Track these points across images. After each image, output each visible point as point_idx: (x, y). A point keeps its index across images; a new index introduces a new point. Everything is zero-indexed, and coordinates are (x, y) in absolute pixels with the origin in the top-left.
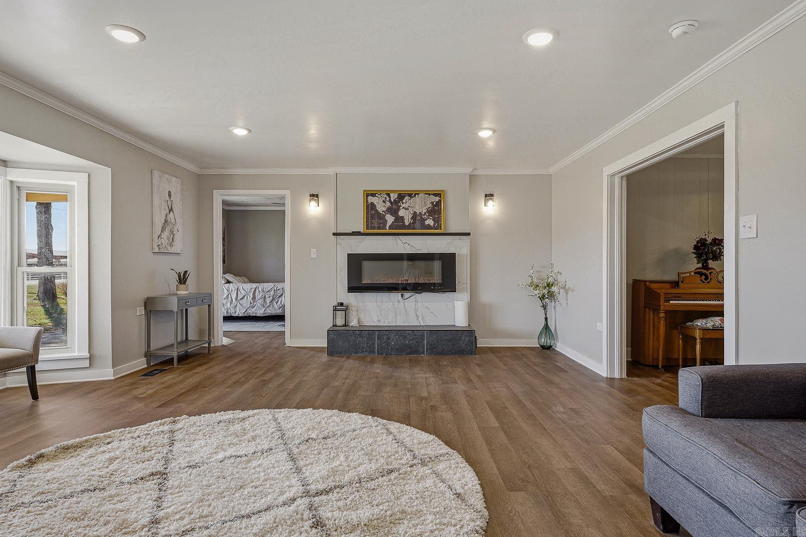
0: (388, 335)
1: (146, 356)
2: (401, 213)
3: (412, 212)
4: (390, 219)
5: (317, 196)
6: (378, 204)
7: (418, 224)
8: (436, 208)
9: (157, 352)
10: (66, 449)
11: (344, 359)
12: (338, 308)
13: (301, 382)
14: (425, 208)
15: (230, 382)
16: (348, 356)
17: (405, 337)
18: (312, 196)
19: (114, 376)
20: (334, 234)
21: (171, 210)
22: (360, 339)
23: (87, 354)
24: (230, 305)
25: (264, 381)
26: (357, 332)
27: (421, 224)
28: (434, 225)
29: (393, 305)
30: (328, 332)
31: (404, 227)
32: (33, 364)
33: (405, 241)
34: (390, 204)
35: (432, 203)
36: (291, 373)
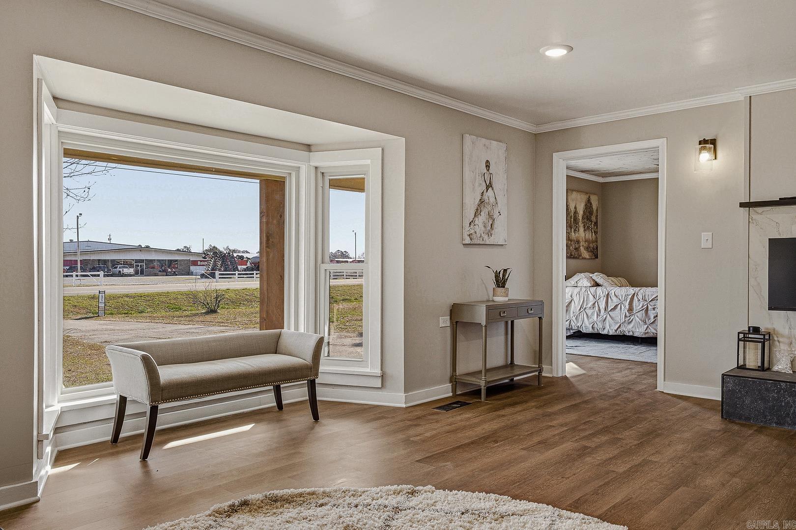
1: (451, 381)
5: (713, 142)
9: (463, 378)
10: (274, 500)
11: (751, 432)
12: (750, 336)
13: (645, 463)
15: (536, 439)
16: (762, 427)
18: (703, 142)
19: (406, 403)
20: (742, 205)
21: (489, 186)
22: (789, 399)
23: (378, 371)
24: (597, 317)
25: (586, 448)
26: (787, 383)
30: (723, 379)
32: (312, 378)
36: (636, 442)
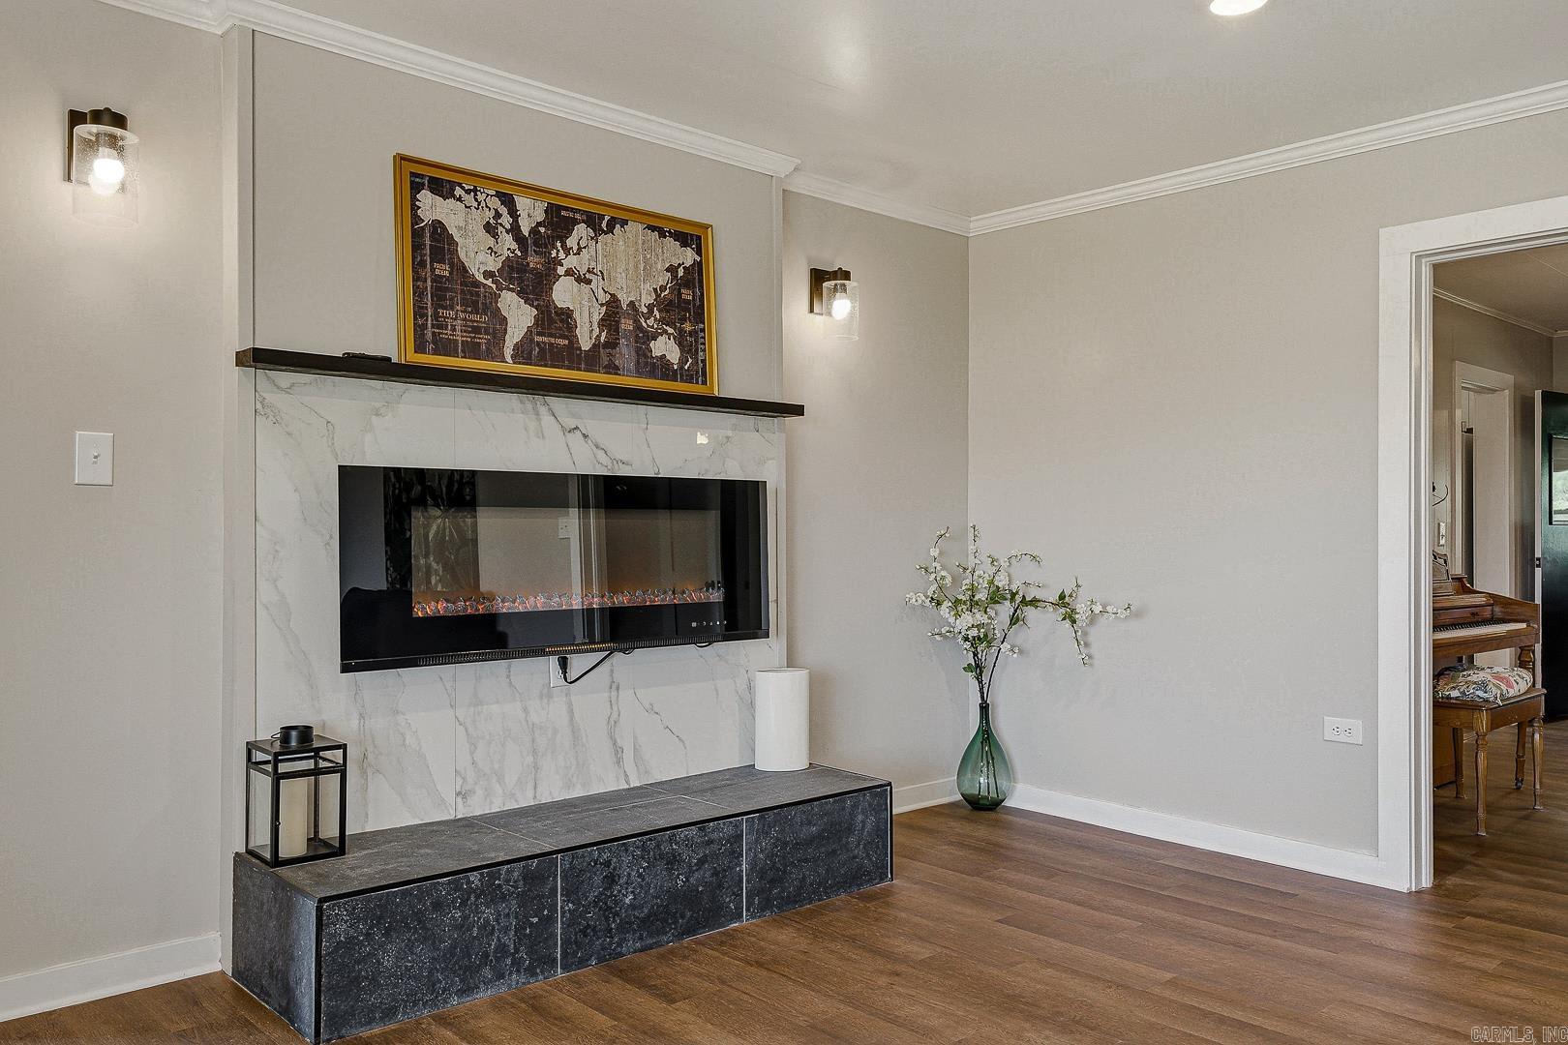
0: (607, 864)
2: (564, 293)
3: (604, 298)
4: (518, 316)
6: (465, 236)
7: (625, 353)
8: (687, 295)
14: (649, 286)
17: (673, 860)
18: (109, 118)
22: (488, 913)
26: (474, 877)
27: (638, 351)
28: (683, 361)
29: (525, 710)
30: (320, 914)
31: (570, 355)
33: (571, 423)
34: (514, 246)
35: (672, 269)
